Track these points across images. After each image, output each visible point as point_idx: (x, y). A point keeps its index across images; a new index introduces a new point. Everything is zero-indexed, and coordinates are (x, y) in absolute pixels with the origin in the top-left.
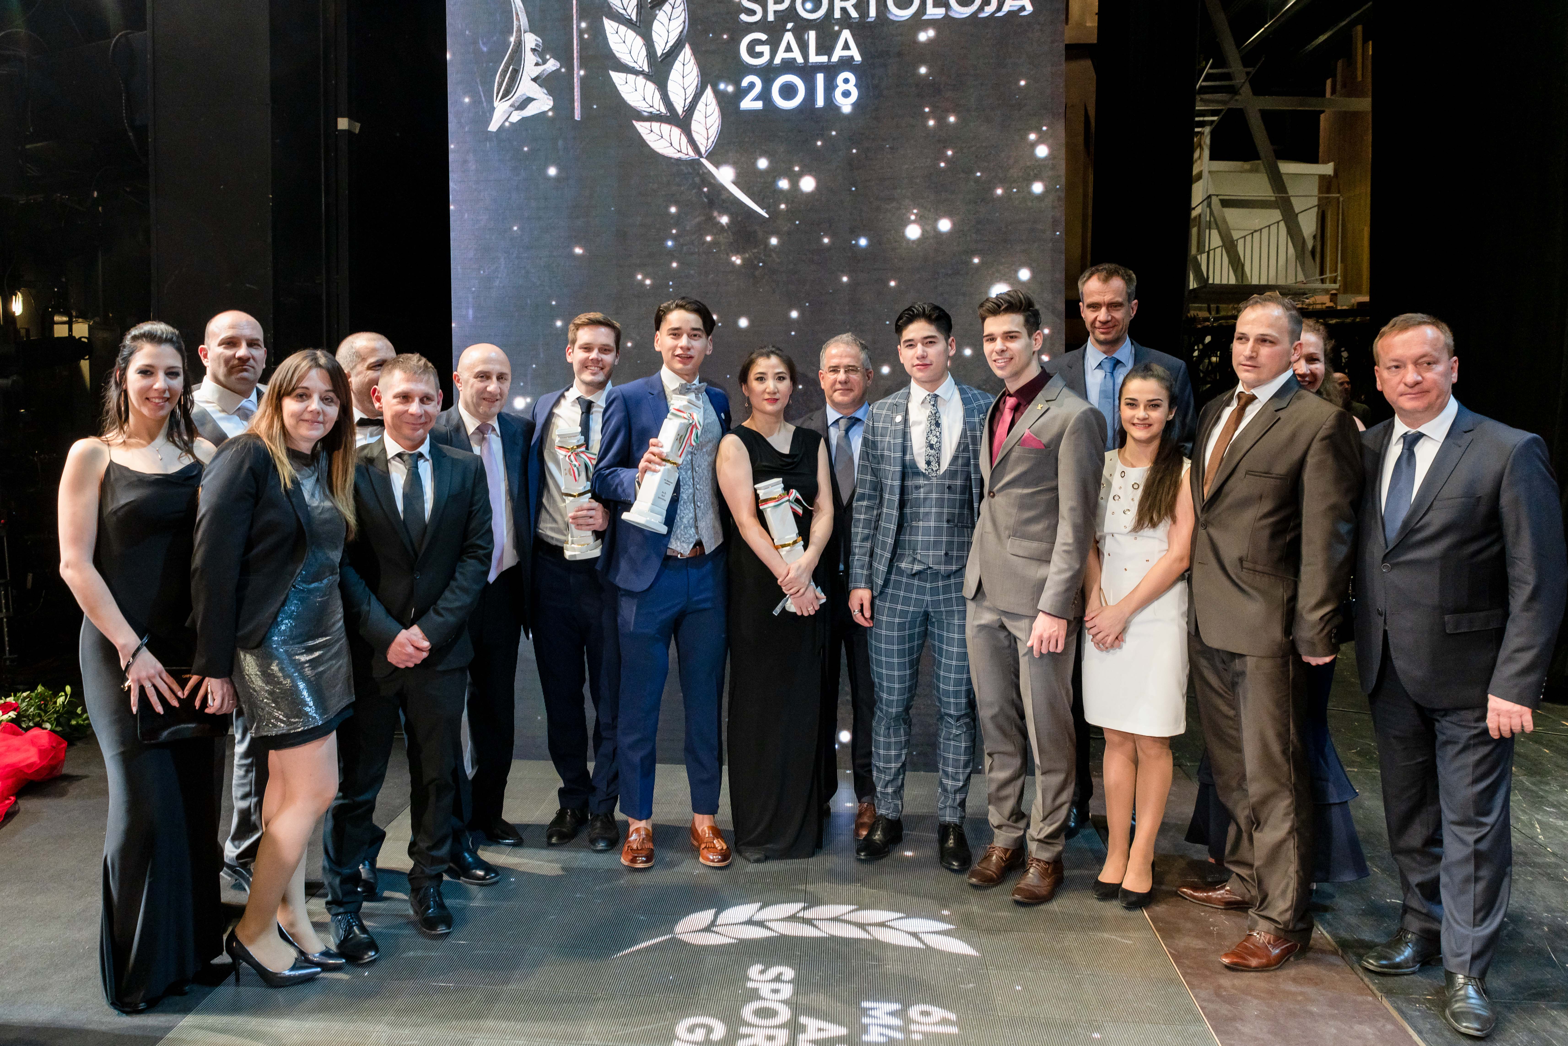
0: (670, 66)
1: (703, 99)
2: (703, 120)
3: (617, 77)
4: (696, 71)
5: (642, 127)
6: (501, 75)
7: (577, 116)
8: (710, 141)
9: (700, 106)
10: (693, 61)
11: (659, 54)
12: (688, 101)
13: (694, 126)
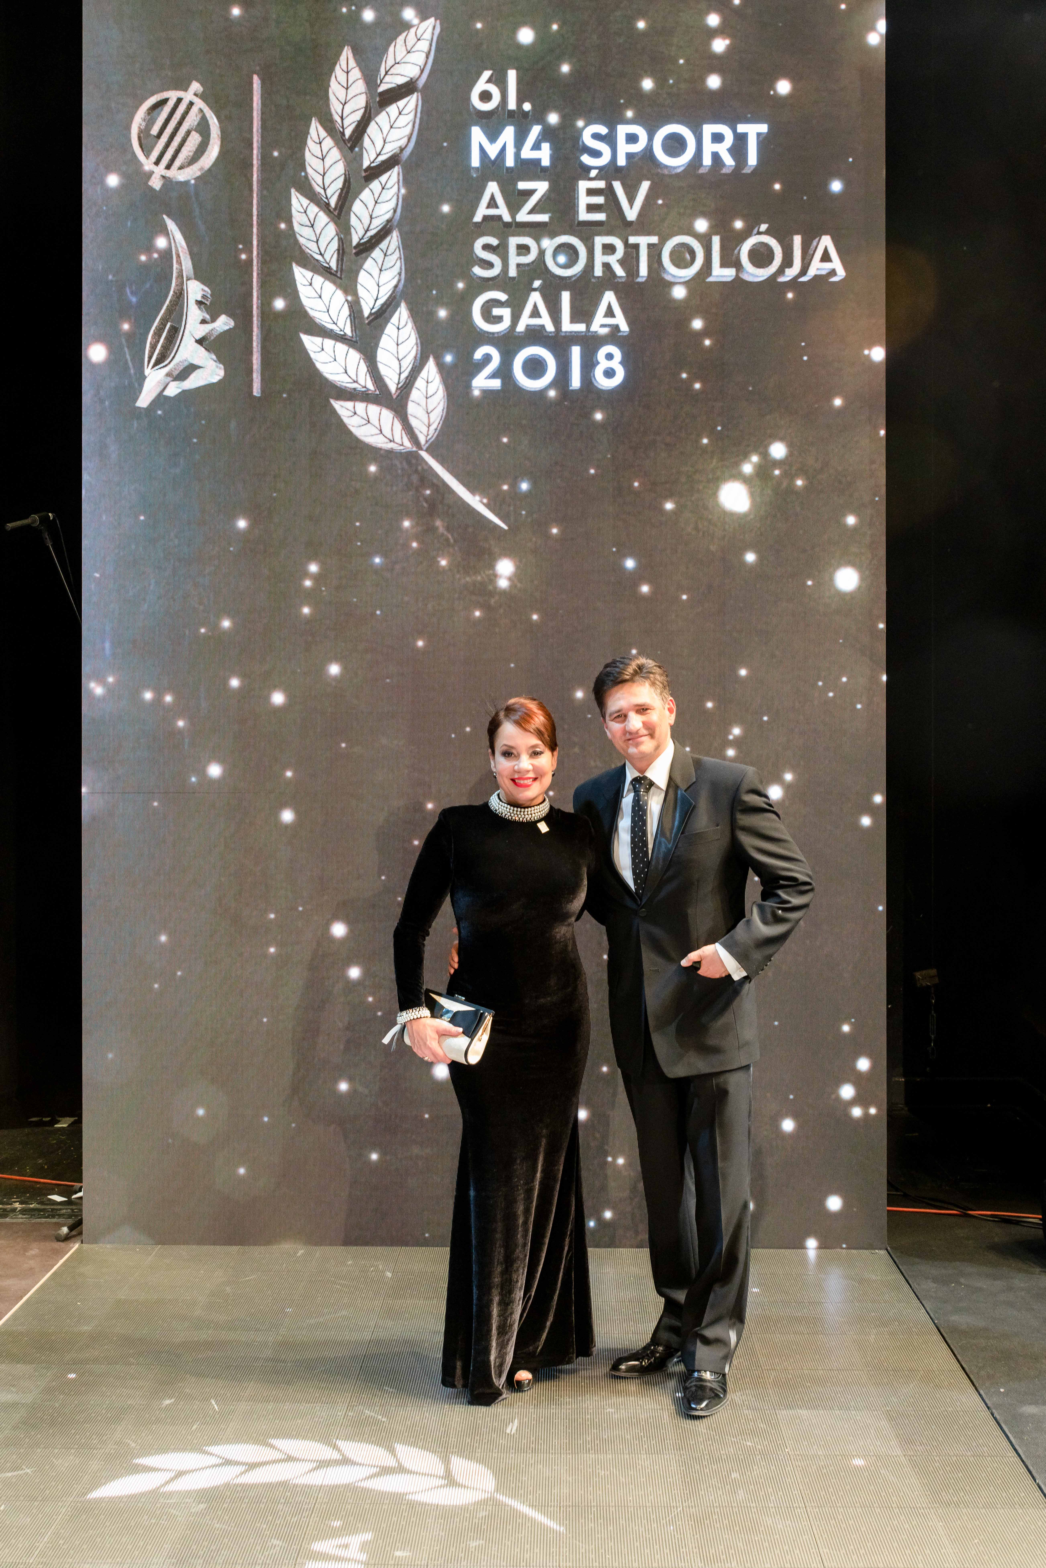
0: (381, 329)
1: (424, 374)
2: (423, 402)
3: (310, 342)
4: (413, 339)
5: (343, 408)
6: (155, 333)
7: (256, 391)
8: (432, 428)
9: (420, 383)
10: (410, 325)
11: (366, 313)
12: (403, 376)
13: (411, 408)
